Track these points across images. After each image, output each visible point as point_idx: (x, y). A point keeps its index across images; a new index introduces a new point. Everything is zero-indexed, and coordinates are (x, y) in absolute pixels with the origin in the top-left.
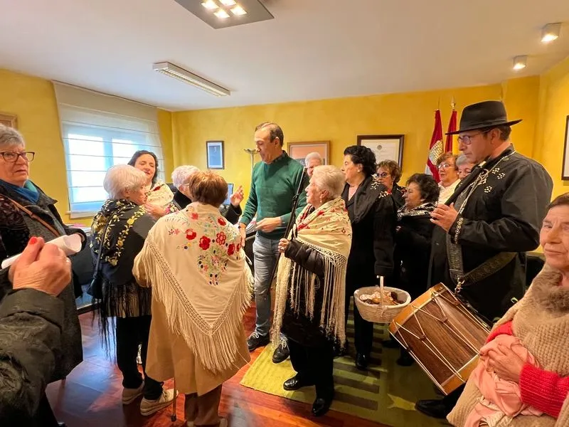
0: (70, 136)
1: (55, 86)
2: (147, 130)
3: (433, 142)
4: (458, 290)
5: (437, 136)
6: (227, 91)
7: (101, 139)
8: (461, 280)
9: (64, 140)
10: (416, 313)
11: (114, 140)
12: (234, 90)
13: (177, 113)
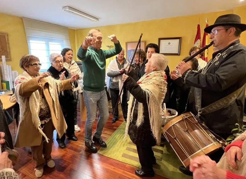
0: (31, 41)
1: (23, 20)
2: (64, 38)
3: (196, 40)
4: (198, 116)
5: (198, 37)
6: (97, 19)
7: (44, 42)
8: (200, 111)
9: (28, 43)
10: (173, 126)
11: (50, 43)
12: (100, 18)
13: (77, 30)
